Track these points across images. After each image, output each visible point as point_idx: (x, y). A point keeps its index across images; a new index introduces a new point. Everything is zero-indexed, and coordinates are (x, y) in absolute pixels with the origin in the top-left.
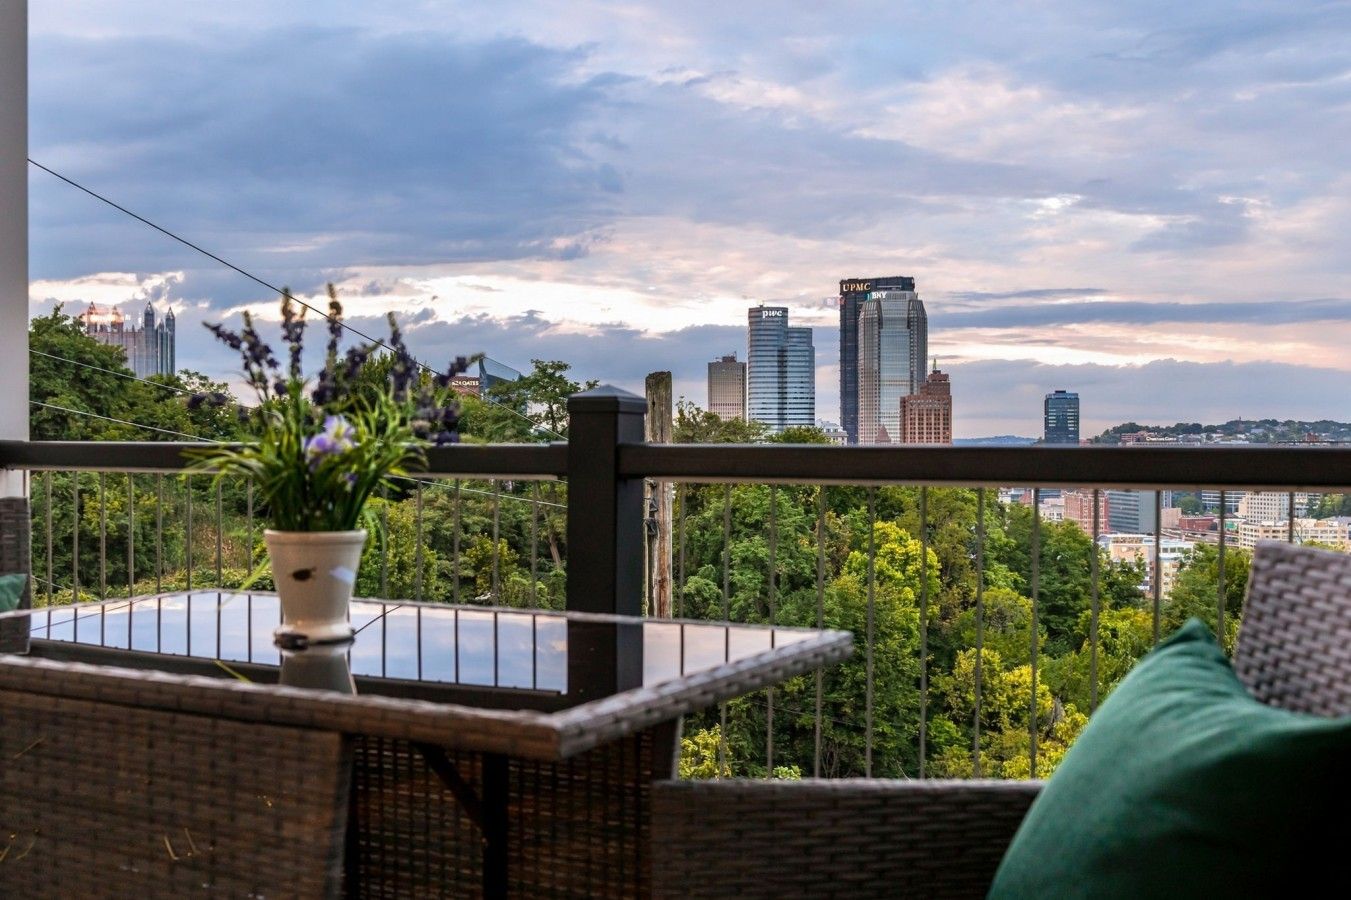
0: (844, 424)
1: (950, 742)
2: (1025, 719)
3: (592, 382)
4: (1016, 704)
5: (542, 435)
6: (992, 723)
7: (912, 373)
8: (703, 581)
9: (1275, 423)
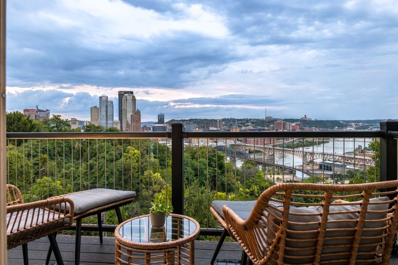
0: (120, 120)
1: (143, 189)
2: (157, 183)
3: (66, 119)
4: (156, 180)
5: (55, 131)
6: (151, 184)
7: (133, 110)
8: (92, 161)
9: (197, 119)
